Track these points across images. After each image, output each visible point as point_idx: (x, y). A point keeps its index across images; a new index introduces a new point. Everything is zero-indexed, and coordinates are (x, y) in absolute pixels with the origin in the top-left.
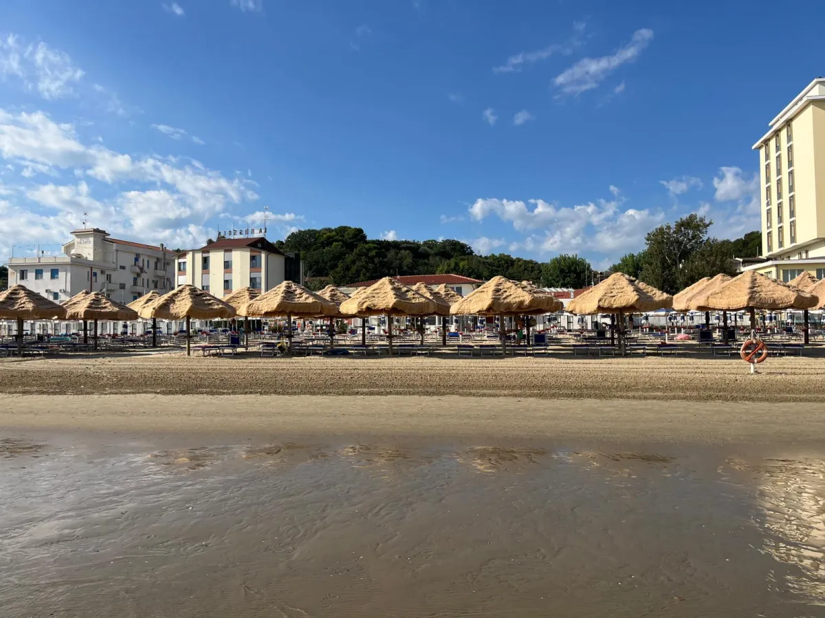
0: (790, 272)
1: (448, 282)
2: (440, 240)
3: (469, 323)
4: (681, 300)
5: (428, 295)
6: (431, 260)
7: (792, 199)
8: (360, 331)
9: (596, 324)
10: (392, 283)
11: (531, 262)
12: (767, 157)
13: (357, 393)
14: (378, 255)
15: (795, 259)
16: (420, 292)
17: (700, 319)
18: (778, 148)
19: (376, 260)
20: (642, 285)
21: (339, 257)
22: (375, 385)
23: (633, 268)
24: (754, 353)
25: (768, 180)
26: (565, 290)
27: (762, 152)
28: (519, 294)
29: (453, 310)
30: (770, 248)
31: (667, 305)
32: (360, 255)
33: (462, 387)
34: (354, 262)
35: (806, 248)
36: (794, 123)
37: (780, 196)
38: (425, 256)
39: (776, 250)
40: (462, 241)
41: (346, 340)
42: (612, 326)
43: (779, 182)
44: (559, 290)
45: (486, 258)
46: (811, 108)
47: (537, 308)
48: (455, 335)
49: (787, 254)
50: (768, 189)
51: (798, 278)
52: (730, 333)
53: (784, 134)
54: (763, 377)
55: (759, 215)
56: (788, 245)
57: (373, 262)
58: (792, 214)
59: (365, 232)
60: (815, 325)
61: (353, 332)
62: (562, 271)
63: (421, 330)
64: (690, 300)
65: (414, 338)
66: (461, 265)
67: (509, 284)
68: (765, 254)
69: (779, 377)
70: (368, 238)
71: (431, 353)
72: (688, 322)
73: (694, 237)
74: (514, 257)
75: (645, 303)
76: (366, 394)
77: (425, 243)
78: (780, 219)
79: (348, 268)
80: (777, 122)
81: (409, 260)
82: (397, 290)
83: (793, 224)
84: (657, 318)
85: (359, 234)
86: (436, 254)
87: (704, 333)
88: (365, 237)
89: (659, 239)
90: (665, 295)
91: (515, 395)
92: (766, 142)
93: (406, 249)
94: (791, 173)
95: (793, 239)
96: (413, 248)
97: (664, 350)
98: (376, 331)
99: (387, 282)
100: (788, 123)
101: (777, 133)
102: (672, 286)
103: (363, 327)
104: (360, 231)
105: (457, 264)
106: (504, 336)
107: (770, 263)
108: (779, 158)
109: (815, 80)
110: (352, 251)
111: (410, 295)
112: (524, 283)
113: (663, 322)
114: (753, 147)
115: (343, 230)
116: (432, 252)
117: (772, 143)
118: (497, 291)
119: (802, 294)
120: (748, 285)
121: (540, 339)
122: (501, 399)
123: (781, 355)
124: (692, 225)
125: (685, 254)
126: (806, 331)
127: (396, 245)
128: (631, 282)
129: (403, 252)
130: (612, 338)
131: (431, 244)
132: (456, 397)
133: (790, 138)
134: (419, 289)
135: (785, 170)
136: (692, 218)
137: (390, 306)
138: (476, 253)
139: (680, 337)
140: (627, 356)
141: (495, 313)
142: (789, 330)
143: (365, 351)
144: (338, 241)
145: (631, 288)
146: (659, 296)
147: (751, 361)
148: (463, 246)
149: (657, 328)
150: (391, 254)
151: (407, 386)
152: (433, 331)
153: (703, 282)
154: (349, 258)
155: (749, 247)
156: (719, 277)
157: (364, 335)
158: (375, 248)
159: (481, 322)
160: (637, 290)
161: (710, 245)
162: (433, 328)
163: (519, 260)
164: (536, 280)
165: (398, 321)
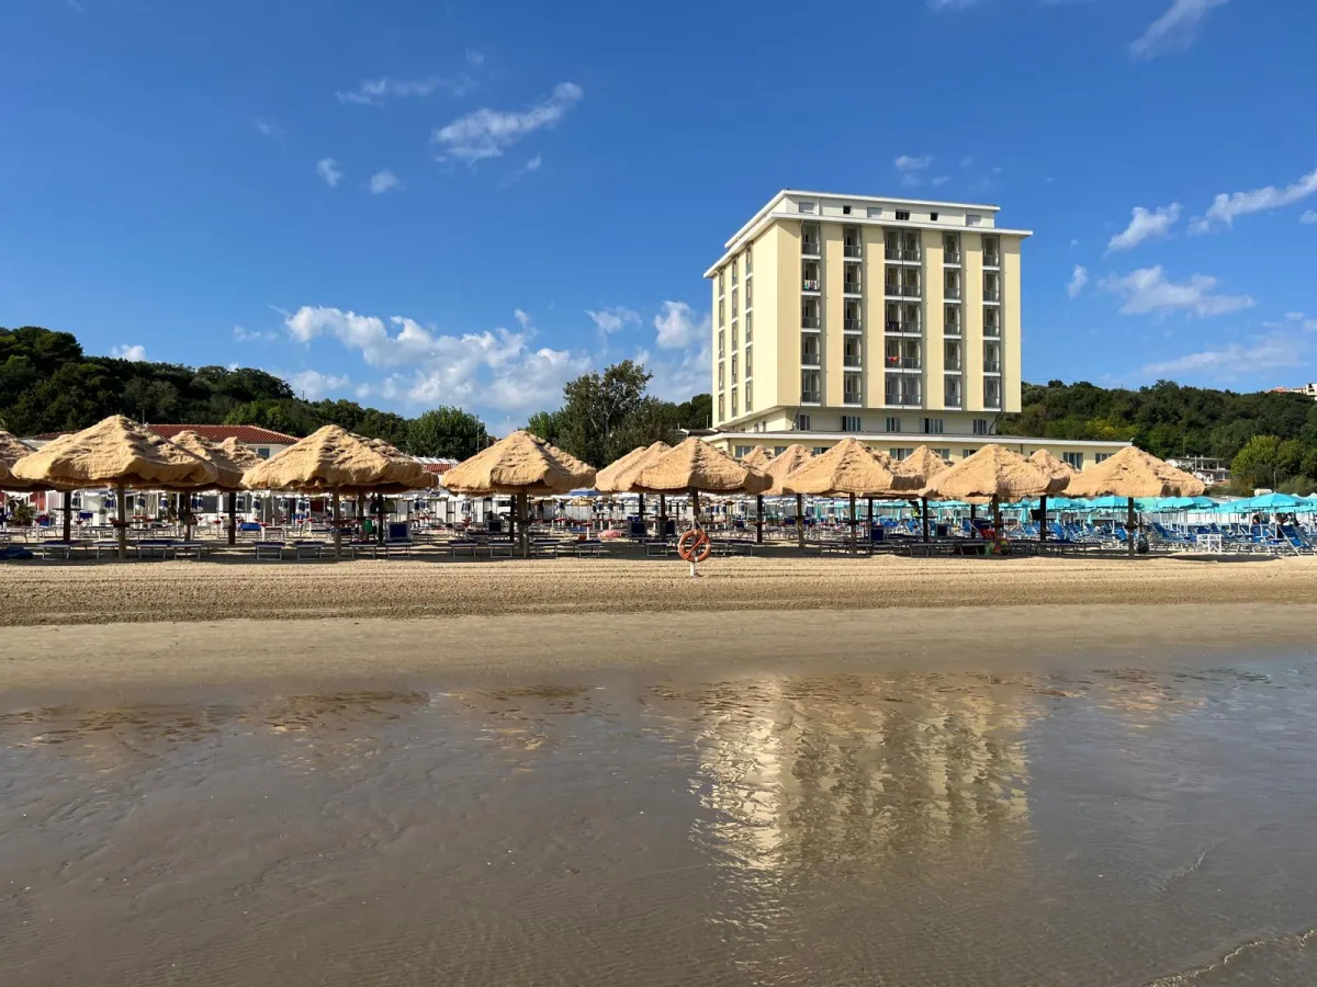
0: (743, 447)
1: (244, 438)
2: (232, 368)
3: (278, 511)
4: (605, 479)
5: (202, 453)
6: (214, 402)
7: (749, 350)
8: (60, 520)
9: (490, 515)
10: (126, 426)
11: (392, 417)
12: (722, 291)
13: (43, 621)
14: (104, 385)
15: (750, 433)
16: (186, 446)
17: (631, 510)
18: (735, 280)
19: (101, 394)
20: (554, 451)
21: (26, 382)
22: (79, 606)
23: (547, 430)
24: (696, 548)
25: (722, 323)
26: (444, 461)
27: (716, 282)
28: (365, 456)
29: (251, 476)
30: (721, 417)
31: (587, 480)
32: (66, 384)
33: (257, 606)
34: (53, 395)
35: (761, 419)
36: (755, 247)
37: (735, 345)
38: (204, 393)
39: (729, 419)
40: (273, 374)
41: (33, 536)
42: (511, 518)
43: (735, 325)
44: (434, 460)
45: (316, 405)
46: (776, 229)
47: (391, 482)
48: (254, 527)
49: (739, 426)
50: (722, 335)
51: (752, 453)
52: (668, 526)
53: (742, 260)
54: (706, 582)
55: (709, 373)
56: (742, 413)
57: (95, 398)
58: (749, 372)
59: (80, 340)
60: (771, 521)
61: (46, 521)
62: (441, 433)
63: (188, 518)
64: (618, 477)
65: (175, 530)
66: (269, 413)
67: (348, 439)
68: (716, 423)
69: (723, 580)
70: (86, 353)
71: (207, 553)
72: (617, 514)
73: (628, 393)
74: (364, 407)
75: (555, 480)
76: (63, 622)
77: (204, 371)
78: (735, 379)
79: (39, 406)
80: (735, 244)
81: (170, 399)
82: (139, 444)
83: (749, 385)
84: (576, 505)
85: (66, 346)
86: (225, 393)
87: (637, 526)
88: (80, 350)
89: (581, 391)
90: (586, 467)
91: (351, 615)
92: (721, 269)
93: (163, 378)
94: (749, 315)
95: (749, 406)
96: (180, 379)
97: (583, 548)
98: (96, 521)
99: (118, 425)
100: (748, 246)
101: (735, 257)
102: (600, 463)
103: (67, 510)
104: (69, 339)
105: (261, 412)
106: (341, 527)
107: (721, 436)
108: (735, 292)
109: (783, 192)
110: (50, 373)
111: (164, 450)
112: (377, 441)
113: (584, 513)
114: (705, 275)
115: (29, 335)
116: (215, 387)
117: (728, 271)
118: (328, 449)
119: (755, 472)
120: (691, 457)
121: (399, 531)
122: (326, 622)
123: (729, 555)
124: (624, 375)
125: (617, 418)
126: (759, 526)
127: (144, 371)
128: (540, 446)
129: (158, 383)
130: (511, 533)
131: (214, 374)
132: (247, 621)
133: (749, 268)
134: (183, 442)
135: (742, 311)
136: (627, 365)
137: (123, 467)
138: (298, 395)
139: (604, 535)
140: (530, 556)
141: (327, 477)
142: (739, 525)
143: (67, 552)
144: (19, 353)
145: (539, 455)
146: (578, 467)
147: (690, 559)
148: (275, 383)
149: (576, 523)
150: (133, 387)
151: (154, 608)
152: (210, 525)
153: (638, 453)
154: (44, 386)
155: (697, 415)
156: (657, 445)
157: (67, 527)
158: (99, 372)
159: (302, 507)
160: (548, 457)
161: (649, 407)
162: (212, 517)
163: (372, 412)
164: (401, 446)
165: (142, 503)
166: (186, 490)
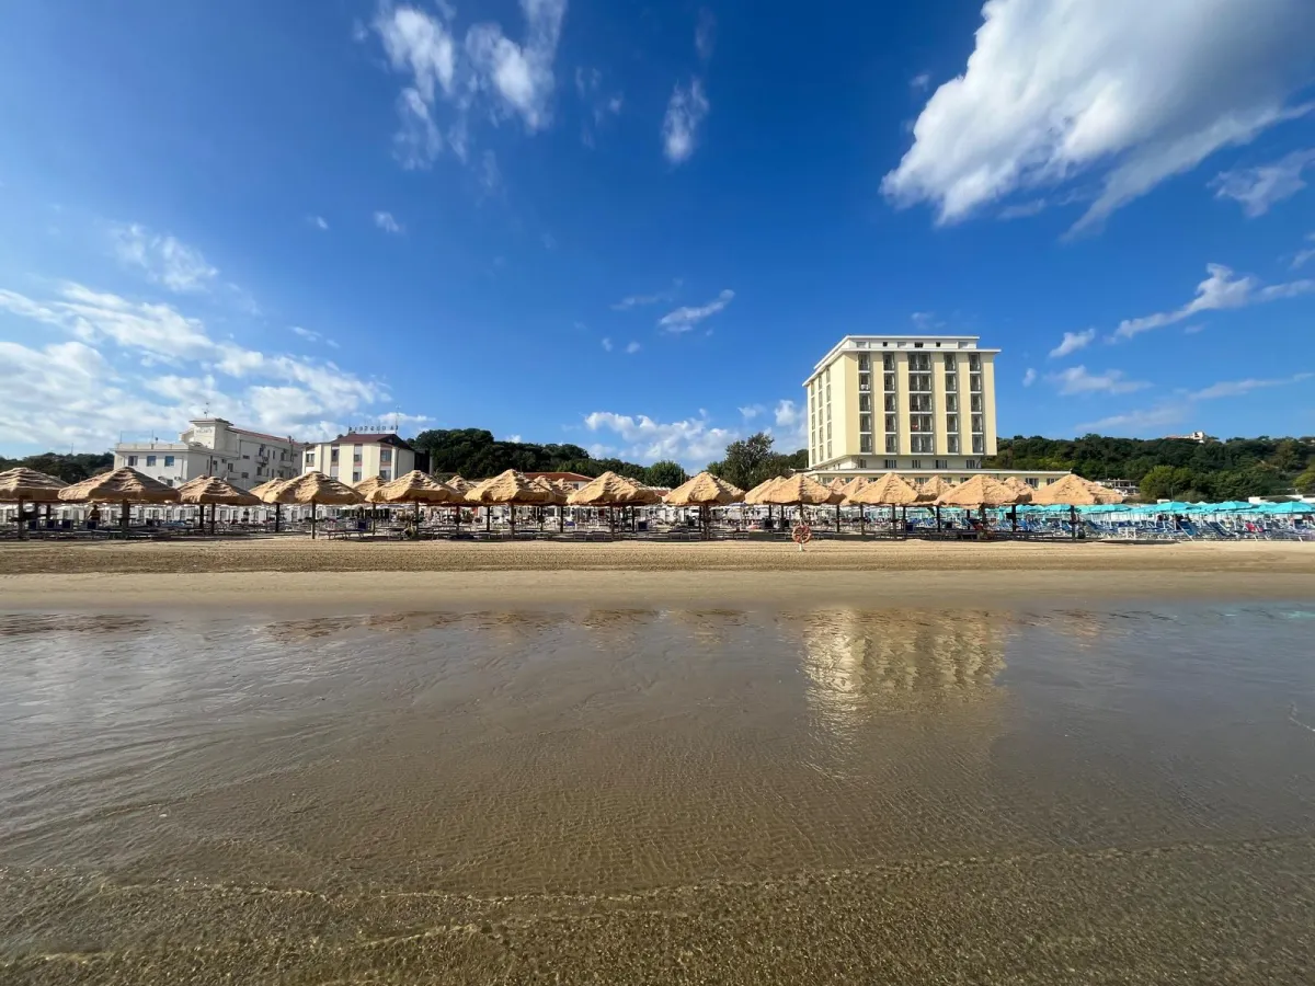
0: (827, 479)
1: (567, 479)
2: (560, 444)
3: (583, 516)
4: (752, 496)
5: (548, 487)
6: (552, 461)
7: (829, 425)
8: (485, 520)
9: (688, 517)
10: (515, 475)
11: (637, 466)
12: (813, 393)
13: (480, 569)
14: (504, 454)
15: (831, 470)
16: (541, 484)
17: (764, 514)
18: (820, 387)
19: (502, 459)
20: (723, 483)
21: (469, 454)
22: (495, 563)
23: (717, 471)
24: (803, 535)
25: (813, 410)
26: (664, 489)
27: (809, 388)
28: (626, 488)
29: (570, 499)
30: (814, 463)
31: (740, 499)
32: (486, 456)
33: (574, 564)
34: (481, 460)
35: (838, 462)
36: (832, 368)
37: (821, 423)
38: (548, 457)
39: (818, 463)
40: (579, 446)
41: (473, 528)
42: (700, 519)
43: (821, 412)
44: (659, 489)
45: (600, 461)
46: (844, 356)
47: (639, 500)
48: (572, 524)
49: (820, 468)
50: (813, 417)
51: (833, 482)
52: (785, 523)
53: (824, 376)
54: (808, 554)
55: (807, 437)
56: (826, 460)
57: (499, 461)
58: (829, 436)
59: (493, 434)
60: (844, 520)
61: (479, 520)
62: (662, 474)
63: (541, 520)
64: (758, 496)
65: (535, 526)
66: (577, 466)
67: (617, 479)
68: (811, 465)
69: (818, 554)
70: (495, 440)
71: (550, 537)
72: (756, 517)
73: (761, 450)
74: (623, 462)
75: (724, 498)
76: (488, 570)
77: (548, 446)
78: (821, 441)
79: (475, 465)
80: (820, 366)
81: (532, 460)
82: (521, 483)
83: (829, 444)
84: (734, 511)
85: (487, 436)
86: (556, 456)
87: (768, 523)
88: (492, 438)
89: (736, 451)
90: (740, 491)
91: (621, 569)
92: (813, 381)
93: (529, 450)
94: (829, 406)
95: (830, 455)
96: (537, 451)
97: (738, 535)
98: (500, 521)
99: (511, 474)
100: (828, 367)
101: (820, 375)
102: (747, 488)
103: (488, 516)
104: (488, 433)
105: (574, 465)
106: (613, 524)
107: (814, 472)
108: (820, 393)
109: (847, 337)
110: (479, 450)
111: (531, 485)
112: (631, 479)
113: (738, 516)
114: (803, 384)
115: (471, 432)
116: (553, 454)
117: (816, 382)
118: (608, 484)
119: (836, 493)
120: (799, 485)
121: (643, 526)
122: (609, 572)
123: (820, 539)
124: (759, 441)
125: (755, 464)
126: (838, 522)
127: (521, 447)
128: (715, 480)
129: (527, 453)
130: (700, 527)
131: (552, 448)
132: (571, 572)
133: (828, 380)
134: (540, 481)
135: (825, 403)
136: (760, 435)
137: (513, 495)
138: (591, 456)
139: (749, 528)
140: (710, 540)
141: (607, 500)
142: (826, 522)
143: (489, 536)
144: (466, 441)
145: (715, 485)
146: (736, 491)
147: (799, 541)
148: (580, 450)
149: (734, 521)
150: (516, 454)
151: (529, 564)
152: (552, 523)
153: (768, 482)
154: (477, 456)
155: (799, 461)
156: (779, 478)
157: (488, 524)
158: (502, 449)
159: (594, 513)
160: (719, 486)
161: (773, 457)
162: (552, 519)
163: (628, 464)
164: (641, 480)
165: (520, 512)
166: (542, 505)
